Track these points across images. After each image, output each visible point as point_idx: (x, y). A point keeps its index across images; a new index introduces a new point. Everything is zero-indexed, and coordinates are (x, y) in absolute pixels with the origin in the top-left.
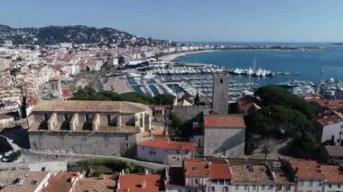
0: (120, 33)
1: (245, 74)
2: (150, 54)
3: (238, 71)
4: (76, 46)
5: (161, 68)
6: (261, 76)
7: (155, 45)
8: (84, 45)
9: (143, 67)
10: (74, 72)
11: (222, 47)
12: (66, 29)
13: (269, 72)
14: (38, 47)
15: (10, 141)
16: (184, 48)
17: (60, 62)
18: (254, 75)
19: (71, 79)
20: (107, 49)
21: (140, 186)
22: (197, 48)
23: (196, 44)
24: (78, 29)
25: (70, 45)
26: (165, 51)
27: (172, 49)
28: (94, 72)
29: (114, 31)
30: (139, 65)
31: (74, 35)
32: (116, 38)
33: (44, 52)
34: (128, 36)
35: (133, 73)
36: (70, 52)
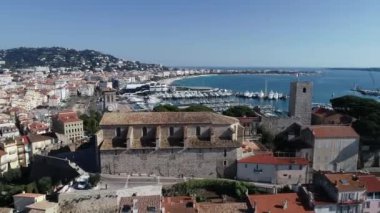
0: (104, 56)
1: (256, 98)
2: (144, 79)
3: (247, 94)
4: (54, 69)
5: (163, 92)
6: (274, 99)
7: (145, 70)
8: (63, 69)
9: (144, 91)
10: (64, 97)
11: (219, 71)
12: (40, 51)
13: (281, 96)
14: (8, 70)
15: (73, 165)
16: (179, 72)
17: (43, 86)
18: (266, 98)
19: (63, 104)
20: (92, 72)
21: (281, 207)
22: (192, 72)
23: (190, 69)
24: (54, 51)
25: (46, 69)
26: (160, 75)
27: (167, 74)
28: (87, 97)
29: (97, 54)
30: (138, 89)
31: (49, 58)
32: (99, 61)
33: (17, 76)
34: (113, 59)
35: (134, 98)
36: (49, 76)
